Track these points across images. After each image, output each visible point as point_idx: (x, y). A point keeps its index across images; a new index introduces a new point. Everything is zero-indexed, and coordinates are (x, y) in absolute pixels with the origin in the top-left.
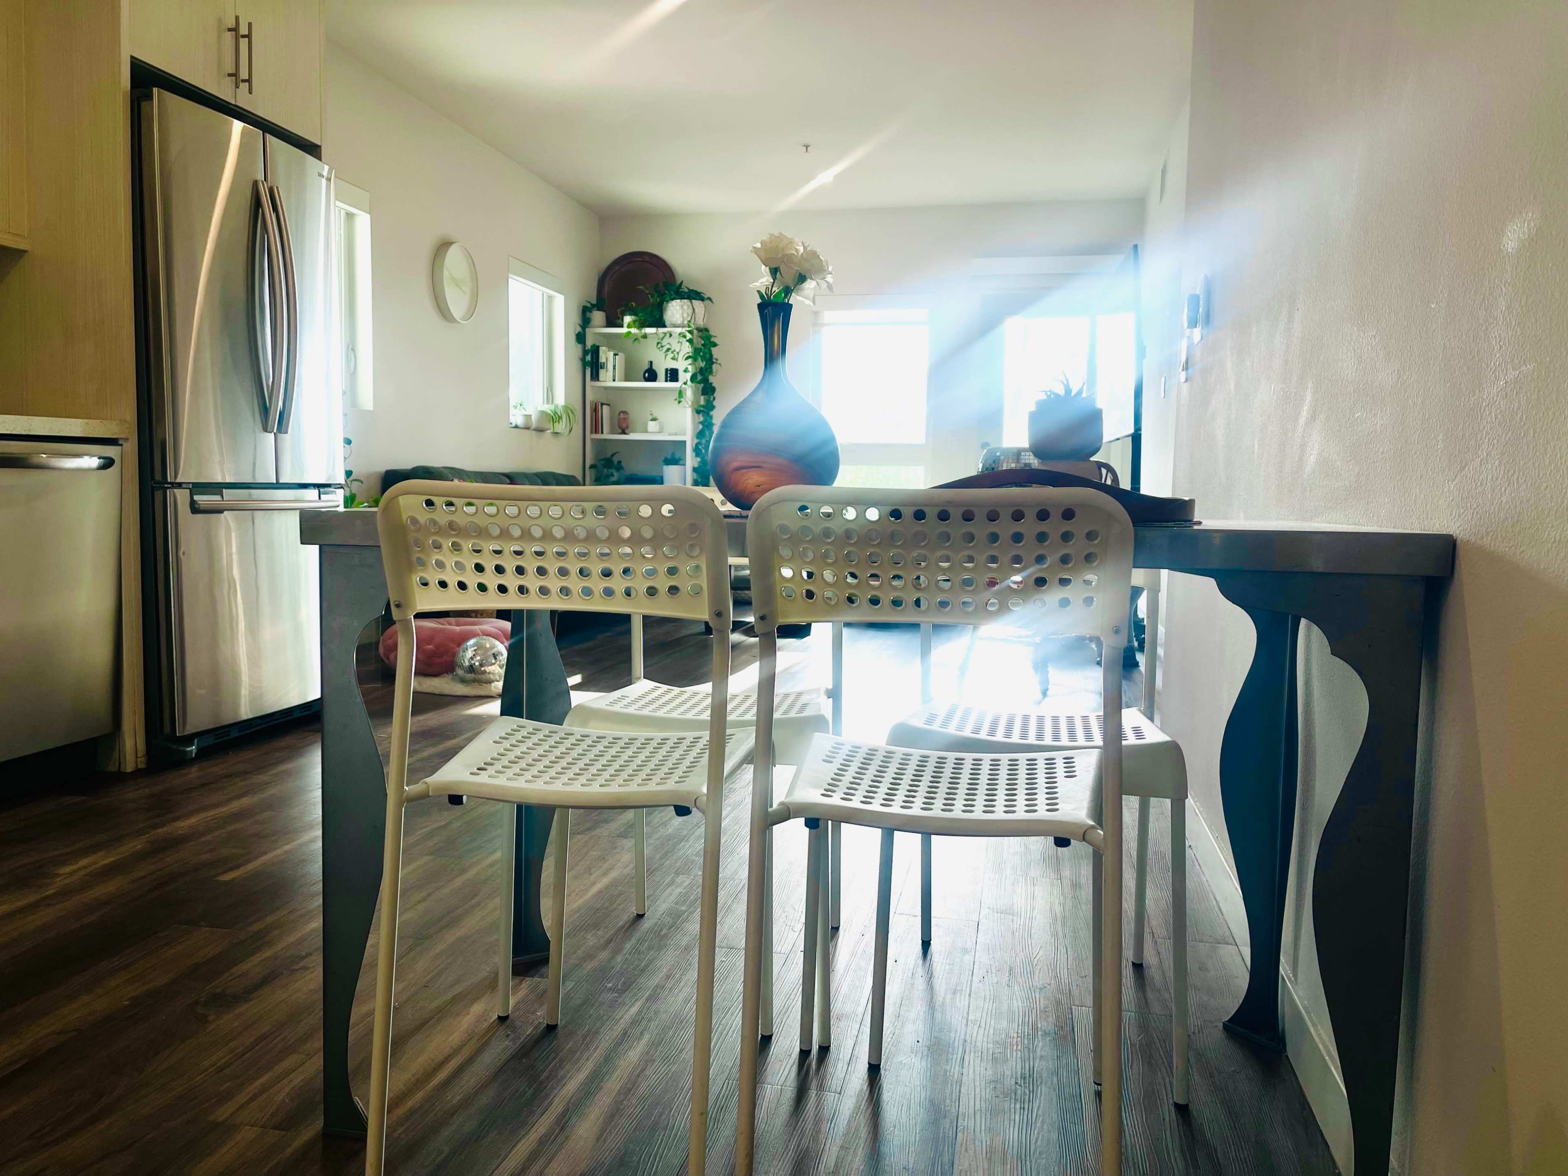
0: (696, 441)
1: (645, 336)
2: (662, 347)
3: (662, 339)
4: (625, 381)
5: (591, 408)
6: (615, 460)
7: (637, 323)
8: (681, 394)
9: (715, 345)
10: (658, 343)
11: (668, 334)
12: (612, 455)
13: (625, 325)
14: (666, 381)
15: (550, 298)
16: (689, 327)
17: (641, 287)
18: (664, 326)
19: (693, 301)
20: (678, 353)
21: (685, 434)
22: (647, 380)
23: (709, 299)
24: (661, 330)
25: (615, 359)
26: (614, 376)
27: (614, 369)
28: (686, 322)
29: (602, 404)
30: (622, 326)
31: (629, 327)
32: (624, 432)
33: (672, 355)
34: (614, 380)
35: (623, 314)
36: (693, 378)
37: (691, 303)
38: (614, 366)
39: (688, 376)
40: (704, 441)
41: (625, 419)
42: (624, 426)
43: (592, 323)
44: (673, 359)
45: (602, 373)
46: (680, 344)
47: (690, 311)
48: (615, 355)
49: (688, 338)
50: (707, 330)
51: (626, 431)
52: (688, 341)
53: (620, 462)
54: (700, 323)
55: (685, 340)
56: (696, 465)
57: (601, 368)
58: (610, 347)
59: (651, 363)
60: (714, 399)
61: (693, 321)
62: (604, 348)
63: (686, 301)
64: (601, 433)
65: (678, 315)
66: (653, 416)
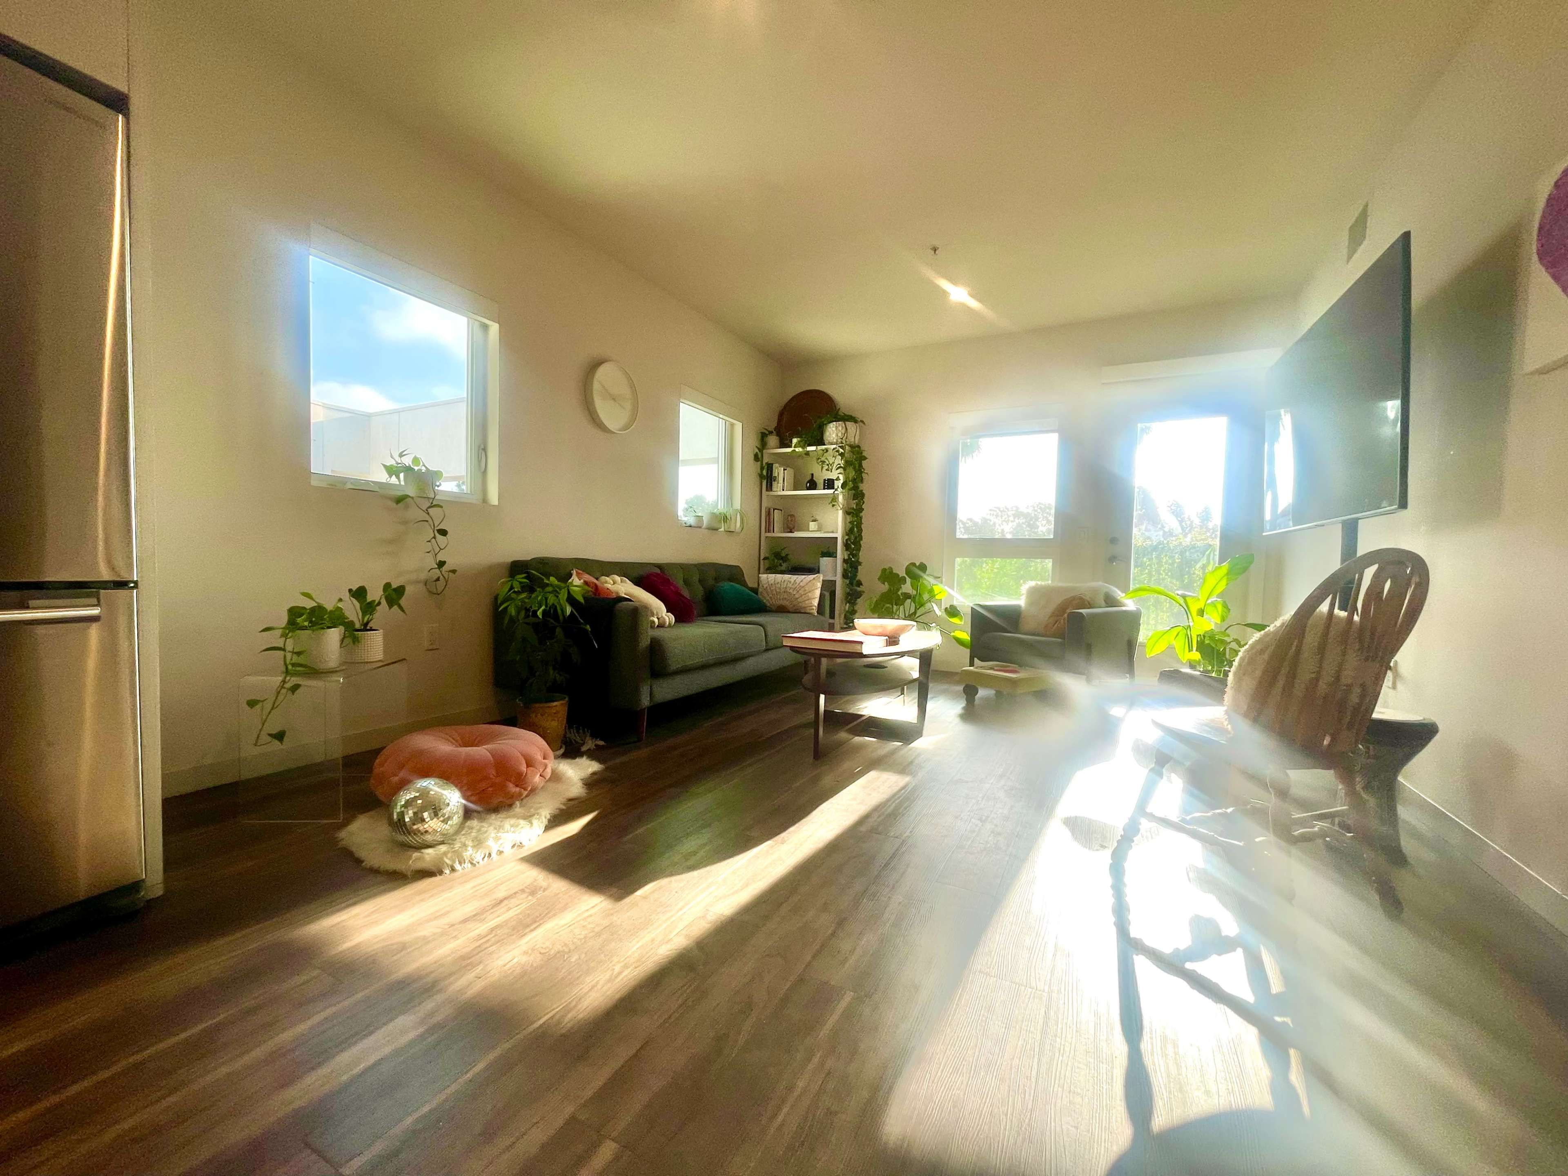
0: (847, 537)
1: (807, 453)
2: (821, 461)
3: (821, 454)
4: (793, 490)
5: (766, 512)
6: (784, 553)
7: (802, 444)
8: (834, 499)
9: (865, 458)
10: (818, 458)
11: (826, 450)
12: (782, 550)
13: (793, 445)
14: (824, 489)
15: (732, 425)
16: (843, 443)
17: (809, 419)
18: (824, 445)
20: (831, 465)
21: (837, 532)
22: (809, 488)
23: (862, 421)
24: (820, 447)
25: (784, 473)
26: (783, 487)
27: (784, 481)
28: (840, 440)
29: (774, 510)
30: (790, 447)
31: (796, 446)
32: (791, 532)
33: (829, 468)
34: (783, 490)
35: (792, 437)
36: (845, 486)
37: (846, 424)
38: (784, 478)
39: (841, 484)
40: (853, 537)
41: (791, 520)
42: (791, 526)
43: (768, 446)
44: (829, 470)
45: (774, 484)
46: (834, 458)
47: (844, 431)
48: (784, 470)
49: (841, 453)
50: (859, 447)
51: (793, 530)
52: (840, 455)
53: (787, 555)
54: (852, 440)
55: (838, 454)
56: (846, 557)
57: (774, 481)
58: (781, 465)
59: (812, 475)
60: (864, 502)
61: (845, 439)
62: (777, 465)
63: (841, 423)
64: (773, 532)
65: (834, 436)
66: (813, 518)
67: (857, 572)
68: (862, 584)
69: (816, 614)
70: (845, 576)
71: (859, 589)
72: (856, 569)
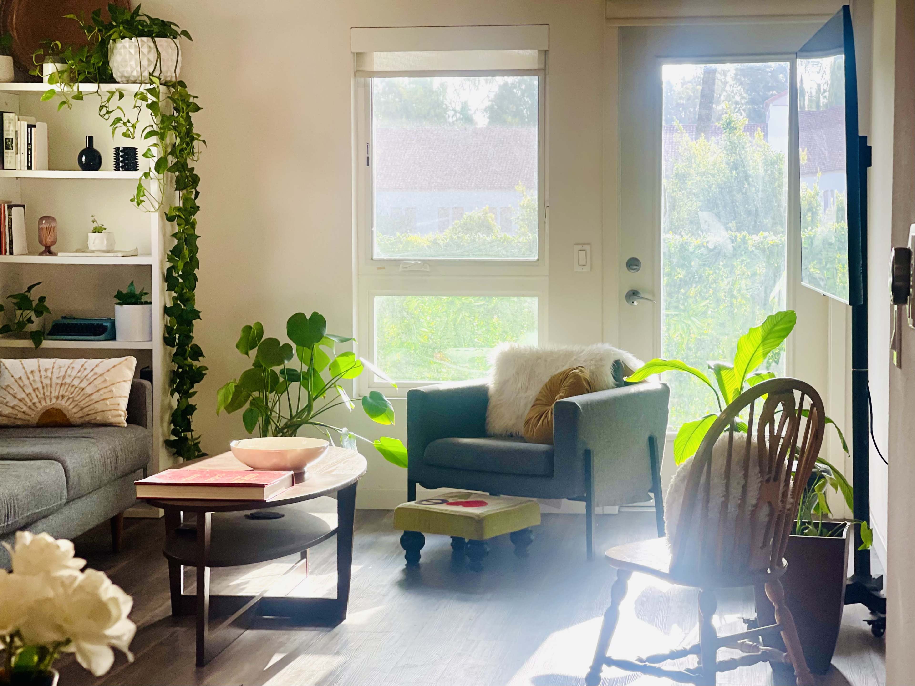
0: (168, 265)
1: (79, 96)
2: (108, 112)
3: (108, 100)
4: (49, 169)
6: (34, 296)
7: (66, 75)
8: (140, 189)
9: (197, 109)
10: (102, 107)
11: (117, 95)
12: (30, 288)
13: (46, 79)
14: (117, 169)
16: (152, 83)
17: (71, 16)
18: (112, 80)
19: (156, 39)
20: (134, 126)
21: (149, 254)
22: (85, 167)
23: (185, 33)
24: (106, 87)
25: (29, 133)
26: (29, 161)
27: (29, 149)
28: (146, 74)
29: (10, 207)
30: (40, 80)
31: (50, 81)
32: (48, 251)
33: (124, 129)
34: (30, 168)
35: (41, 60)
36: (160, 166)
37: (154, 42)
38: (29, 144)
39: (152, 163)
40: (180, 265)
41: (49, 229)
42: (49, 240)
44: (125, 135)
45: (9, 154)
46: (137, 110)
47: (153, 56)
48: (30, 126)
49: (150, 102)
50: (182, 84)
51: (52, 249)
52: (149, 106)
53: (42, 299)
54: (169, 74)
55: (144, 103)
56: (169, 304)
57: (7, 148)
58: (21, 113)
59: (91, 139)
60: (197, 194)
61: (157, 74)
62: (12, 115)
63: (145, 39)
64: (11, 253)
65: (133, 63)
66: (95, 225)
67: (191, 330)
68: (201, 354)
69: (126, 425)
70: (168, 341)
71: (196, 364)
72: (190, 324)
